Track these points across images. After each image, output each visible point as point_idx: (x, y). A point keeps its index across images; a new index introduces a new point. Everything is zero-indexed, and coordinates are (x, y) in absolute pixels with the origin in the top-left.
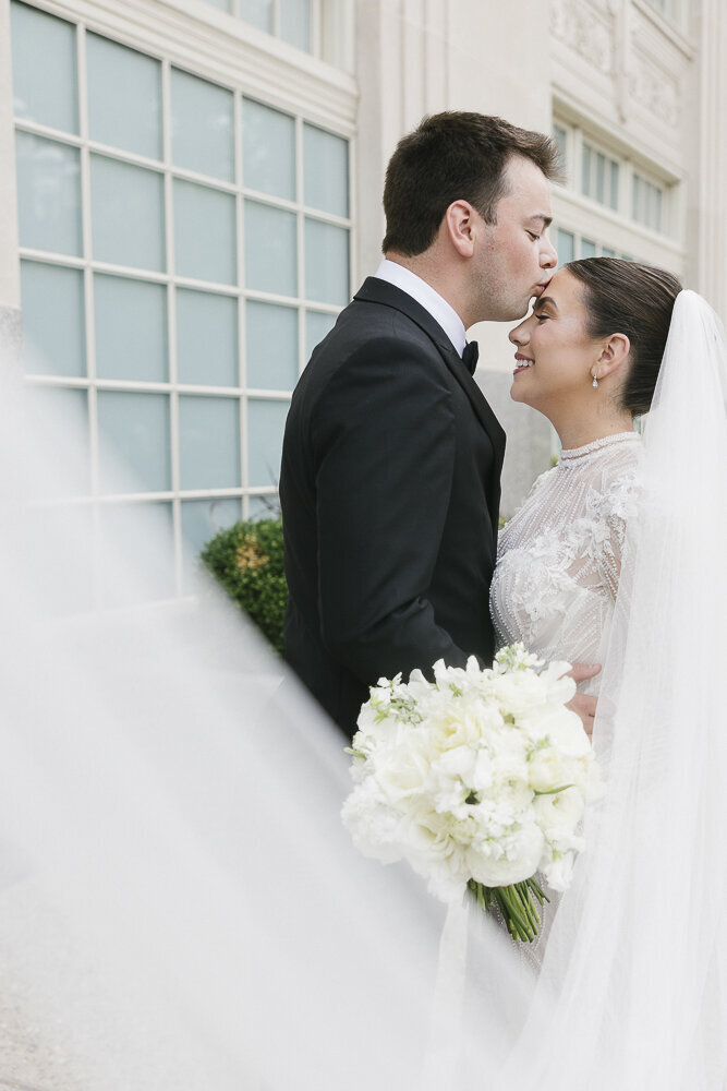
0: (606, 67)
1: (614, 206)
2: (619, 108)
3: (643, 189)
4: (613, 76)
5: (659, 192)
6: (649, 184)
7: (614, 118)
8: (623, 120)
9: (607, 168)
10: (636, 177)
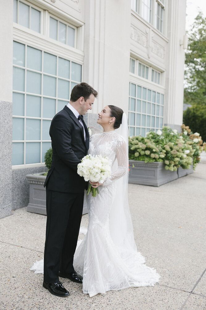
0: (145, 45)
2: (148, 55)
3: (154, 73)
4: (147, 47)
7: (147, 57)
8: (149, 58)
10: (153, 70)
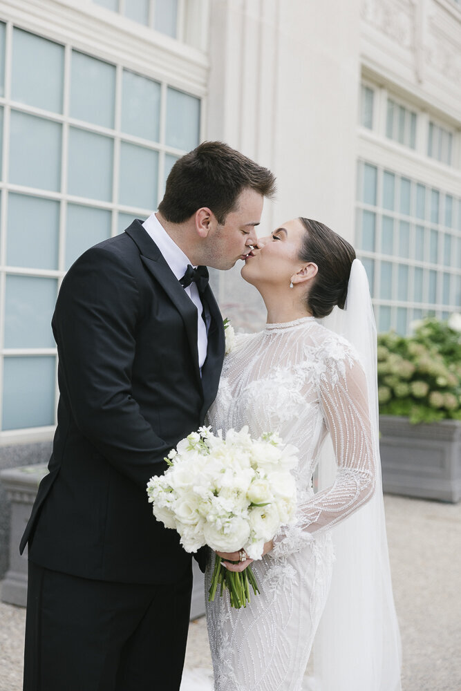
0: (407, 42)
1: (413, 146)
2: (417, 73)
3: (436, 133)
4: (413, 49)
5: (451, 135)
6: (442, 130)
7: (413, 80)
8: (420, 82)
9: (408, 118)
10: (431, 124)
